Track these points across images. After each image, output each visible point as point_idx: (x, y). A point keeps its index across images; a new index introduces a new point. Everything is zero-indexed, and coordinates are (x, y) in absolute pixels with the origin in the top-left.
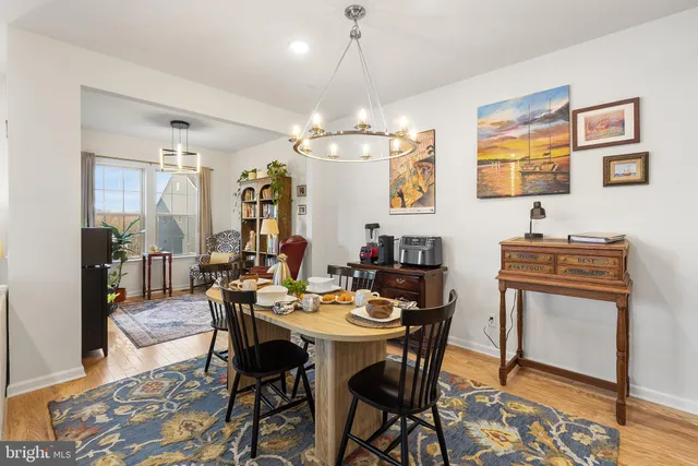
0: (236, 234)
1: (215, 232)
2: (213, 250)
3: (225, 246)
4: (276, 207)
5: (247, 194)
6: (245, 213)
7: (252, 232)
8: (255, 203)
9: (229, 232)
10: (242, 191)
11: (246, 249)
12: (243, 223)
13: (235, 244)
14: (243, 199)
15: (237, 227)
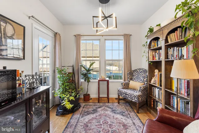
0: (145, 71)
1: (133, 69)
2: (131, 79)
3: (138, 78)
4: (191, 46)
5: (153, 44)
6: (151, 57)
7: (156, 71)
8: (160, 48)
9: (140, 69)
10: (148, 43)
11: (152, 82)
12: (149, 64)
13: (144, 77)
14: (149, 47)
15: (146, 66)
